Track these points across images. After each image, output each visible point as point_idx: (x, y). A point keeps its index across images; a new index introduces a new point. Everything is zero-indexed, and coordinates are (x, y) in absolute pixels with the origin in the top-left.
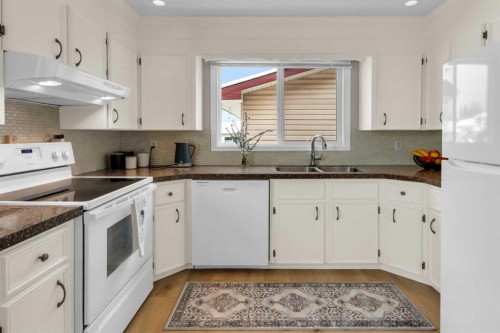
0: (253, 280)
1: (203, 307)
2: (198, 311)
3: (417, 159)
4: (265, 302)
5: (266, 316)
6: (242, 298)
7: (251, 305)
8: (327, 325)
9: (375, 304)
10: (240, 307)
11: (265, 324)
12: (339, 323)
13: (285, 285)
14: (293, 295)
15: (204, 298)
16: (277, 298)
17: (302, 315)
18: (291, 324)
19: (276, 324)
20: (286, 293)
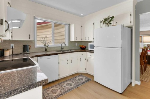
0: (56, 83)
1: (50, 95)
2: (50, 96)
3: (81, 47)
4: (63, 87)
5: (66, 90)
6: (58, 88)
7: (61, 89)
8: (78, 86)
9: (82, 79)
10: (59, 90)
11: (68, 91)
12: (80, 84)
13: (64, 82)
14: (67, 83)
15: (48, 93)
16: (65, 85)
17: (72, 86)
18: (72, 89)
19: (69, 90)
20: (66, 83)
